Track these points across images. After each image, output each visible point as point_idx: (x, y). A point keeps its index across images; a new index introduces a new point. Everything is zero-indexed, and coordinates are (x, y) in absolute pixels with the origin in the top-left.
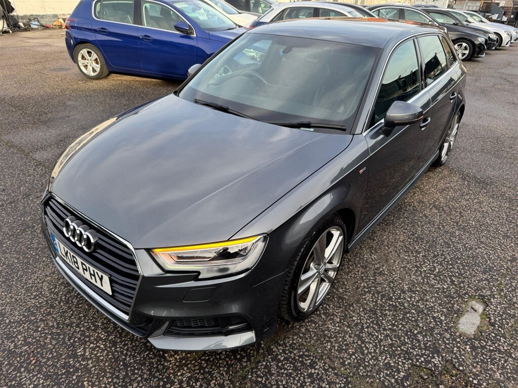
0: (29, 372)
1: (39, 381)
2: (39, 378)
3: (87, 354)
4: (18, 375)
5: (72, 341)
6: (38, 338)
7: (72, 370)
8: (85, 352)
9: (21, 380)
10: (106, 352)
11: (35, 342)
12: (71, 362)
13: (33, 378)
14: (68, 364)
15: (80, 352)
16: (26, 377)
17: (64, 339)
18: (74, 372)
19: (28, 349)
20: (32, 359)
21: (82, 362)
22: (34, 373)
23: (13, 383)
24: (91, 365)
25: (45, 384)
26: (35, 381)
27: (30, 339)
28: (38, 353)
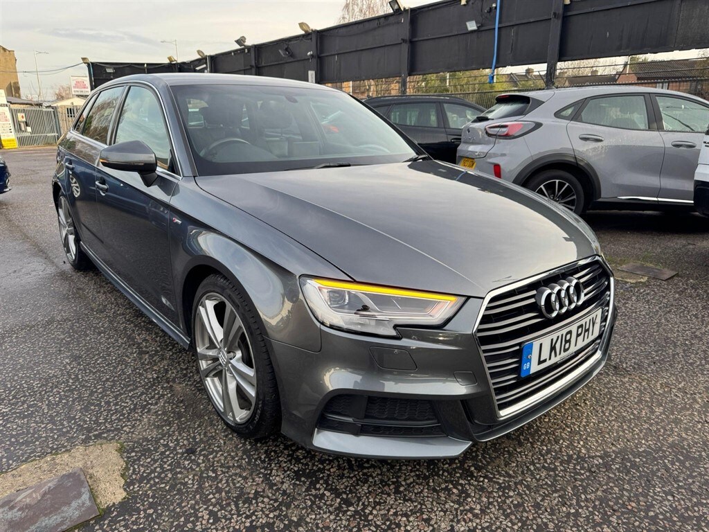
0: (653, 506)
1: (659, 492)
2: (655, 493)
3: (598, 454)
4: (661, 517)
5: (582, 472)
6: (590, 509)
7: (629, 464)
8: (596, 456)
9: (668, 512)
10: (589, 438)
11: (599, 512)
12: (618, 467)
13: (657, 500)
14: (621, 469)
15: (598, 461)
16: (660, 507)
17: (582, 480)
18: (630, 461)
19: (615, 517)
20: (630, 507)
21: (613, 457)
22: (650, 501)
23: (675, 519)
24: (614, 448)
25: (660, 485)
26: (662, 497)
27: (596, 517)
28: (616, 503)
